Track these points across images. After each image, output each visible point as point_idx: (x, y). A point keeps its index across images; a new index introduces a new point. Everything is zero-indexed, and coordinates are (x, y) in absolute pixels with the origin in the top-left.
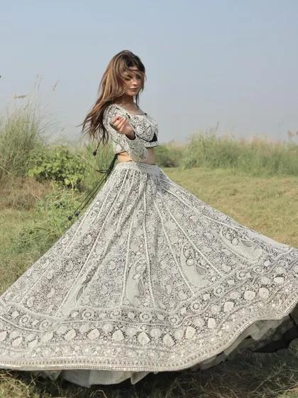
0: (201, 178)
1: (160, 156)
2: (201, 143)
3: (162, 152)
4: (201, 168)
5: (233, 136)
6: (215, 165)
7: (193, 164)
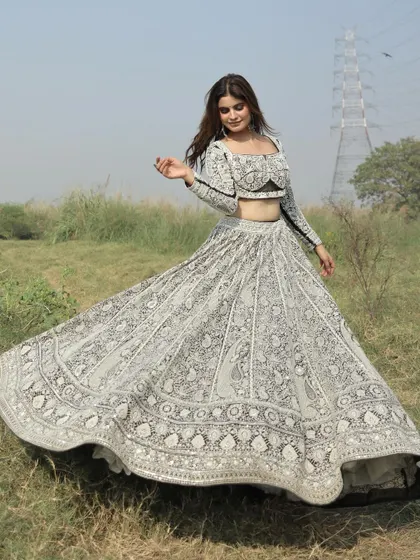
0: (86, 255)
1: (13, 223)
2: (83, 205)
3: (16, 217)
4: (80, 242)
5: (129, 197)
6: (103, 238)
7: (68, 235)
